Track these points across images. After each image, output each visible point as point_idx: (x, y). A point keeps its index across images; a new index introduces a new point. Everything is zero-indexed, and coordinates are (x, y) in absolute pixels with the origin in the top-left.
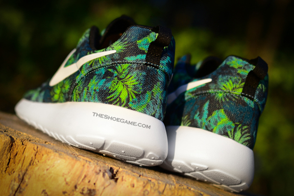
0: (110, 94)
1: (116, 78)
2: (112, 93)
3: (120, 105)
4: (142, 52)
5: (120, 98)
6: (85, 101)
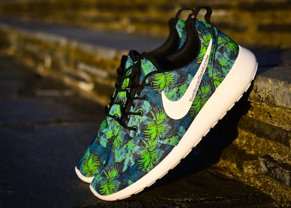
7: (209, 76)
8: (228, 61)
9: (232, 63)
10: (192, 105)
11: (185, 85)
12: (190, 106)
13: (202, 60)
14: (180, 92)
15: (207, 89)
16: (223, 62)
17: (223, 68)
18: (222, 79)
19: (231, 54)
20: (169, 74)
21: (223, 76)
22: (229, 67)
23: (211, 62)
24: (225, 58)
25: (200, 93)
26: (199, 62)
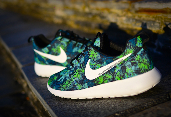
0: (141, 70)
1: (139, 63)
2: (141, 69)
3: (147, 71)
4: (141, 48)
5: (146, 69)
6: (128, 78)
7: (115, 71)
8: (132, 72)
9: (134, 75)
10: (97, 78)
11: (101, 65)
12: (96, 77)
13: (116, 60)
14: (96, 66)
15: (110, 77)
16: (129, 70)
17: (126, 73)
18: (122, 78)
19: (138, 70)
20: (96, 54)
21: (124, 77)
22: (130, 75)
23: (120, 64)
24: (131, 69)
25: (105, 75)
26: (114, 60)
